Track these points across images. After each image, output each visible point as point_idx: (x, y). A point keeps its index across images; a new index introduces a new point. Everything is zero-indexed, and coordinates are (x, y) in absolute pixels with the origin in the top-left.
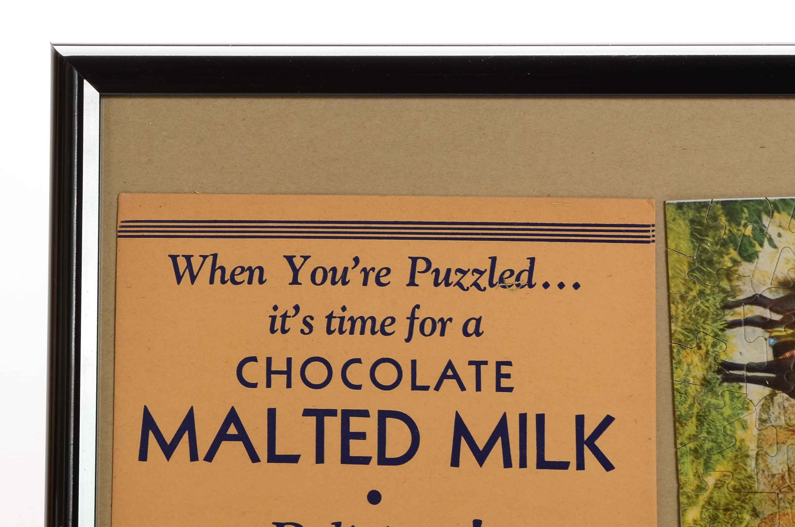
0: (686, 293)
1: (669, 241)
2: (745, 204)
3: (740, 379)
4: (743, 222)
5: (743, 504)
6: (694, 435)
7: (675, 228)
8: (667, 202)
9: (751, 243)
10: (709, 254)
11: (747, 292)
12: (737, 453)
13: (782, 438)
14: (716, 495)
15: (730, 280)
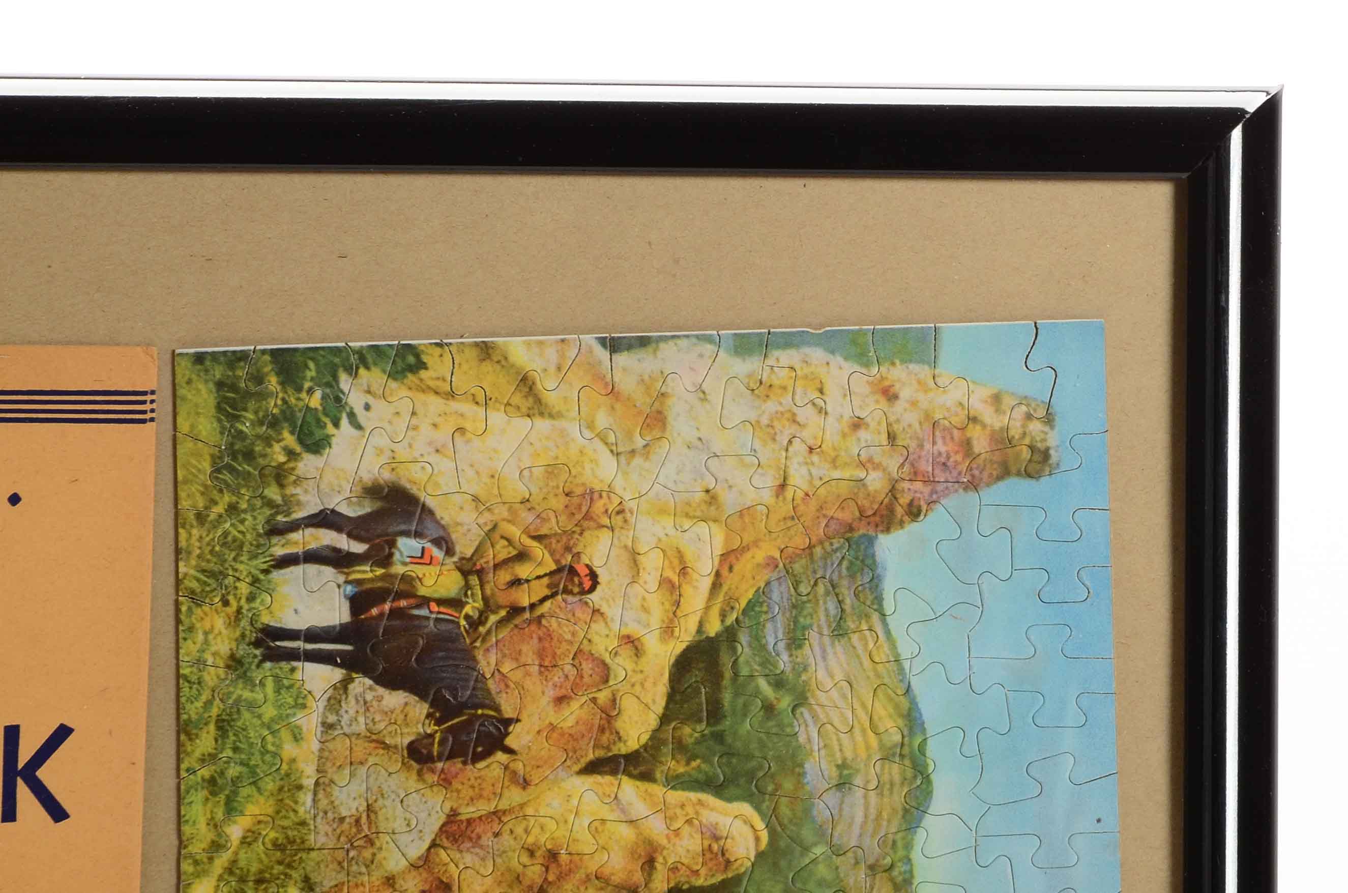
0: (206, 508)
1: (180, 420)
2: (311, 354)
3: (293, 655)
4: (307, 385)
5: (288, 871)
6: (210, 755)
7: (190, 397)
8: (177, 351)
9: (318, 421)
10: (249, 441)
11: (310, 505)
12: (282, 783)
13: (359, 754)
14: (242, 855)
15: (282, 486)
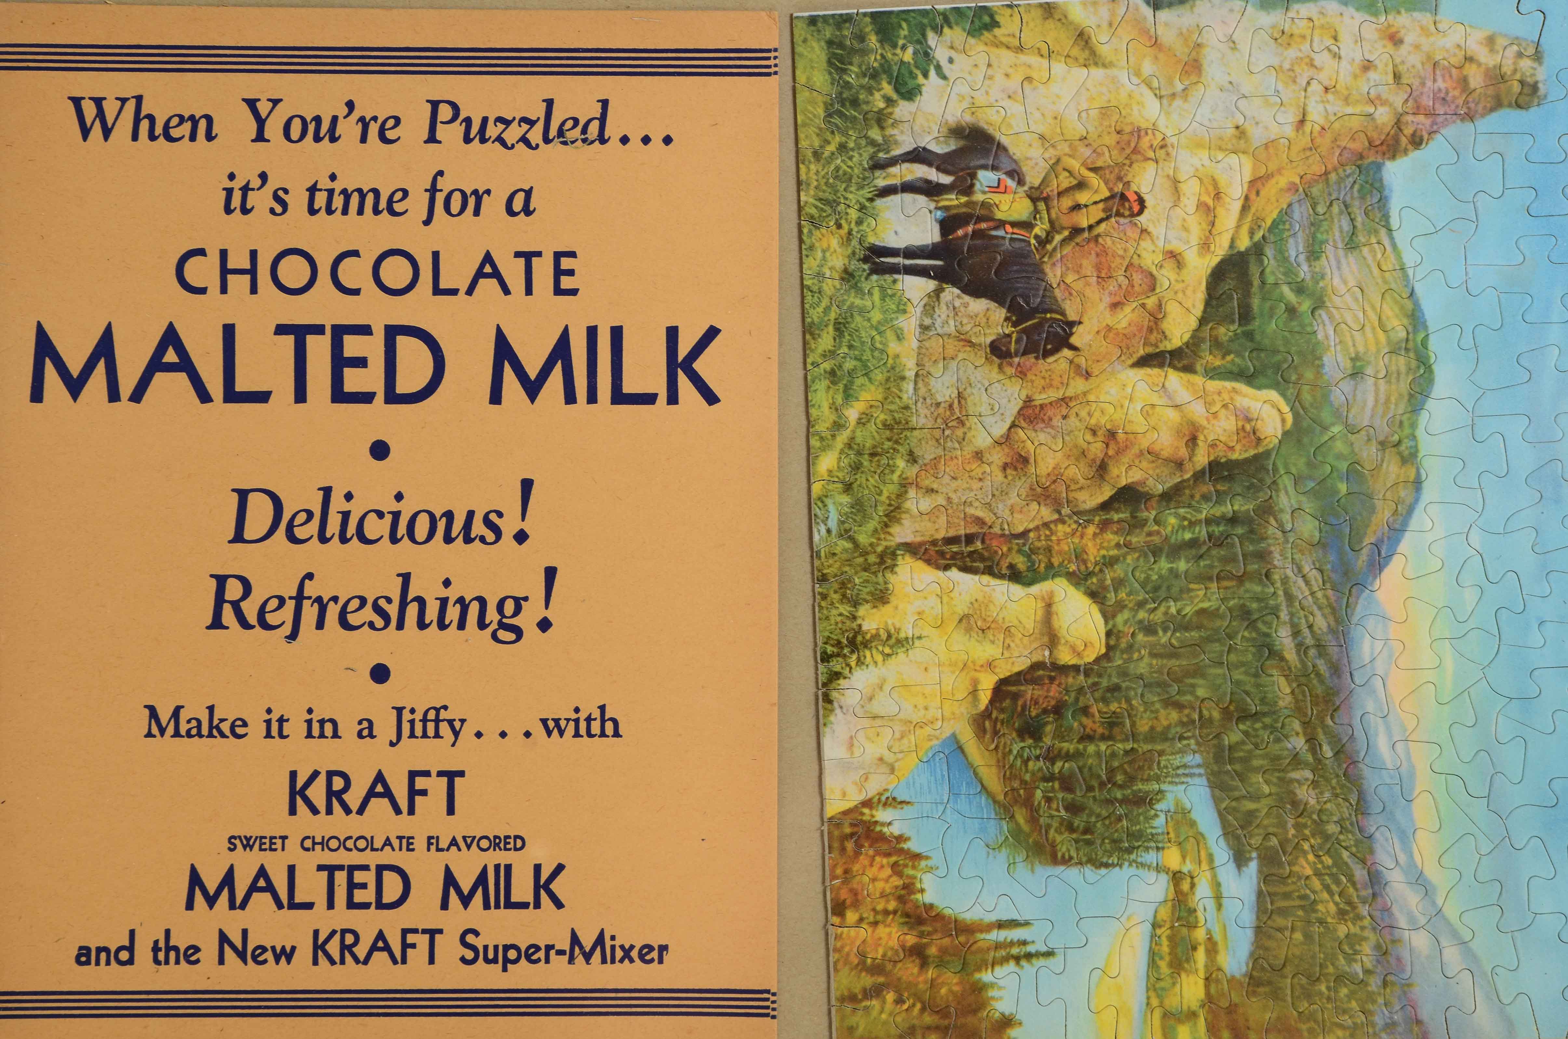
0: (821, 147)
1: (798, 73)
2: (904, 16)
3: (894, 269)
4: (901, 42)
5: (896, 446)
6: (830, 351)
7: (806, 53)
8: (795, 15)
9: (911, 73)
10: (854, 91)
11: (906, 144)
12: (888, 374)
13: (950, 352)
14: (858, 433)
15: (882, 128)
